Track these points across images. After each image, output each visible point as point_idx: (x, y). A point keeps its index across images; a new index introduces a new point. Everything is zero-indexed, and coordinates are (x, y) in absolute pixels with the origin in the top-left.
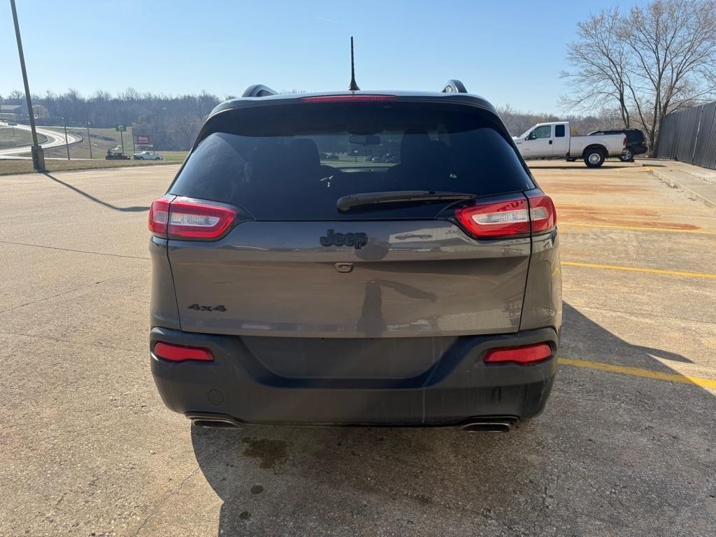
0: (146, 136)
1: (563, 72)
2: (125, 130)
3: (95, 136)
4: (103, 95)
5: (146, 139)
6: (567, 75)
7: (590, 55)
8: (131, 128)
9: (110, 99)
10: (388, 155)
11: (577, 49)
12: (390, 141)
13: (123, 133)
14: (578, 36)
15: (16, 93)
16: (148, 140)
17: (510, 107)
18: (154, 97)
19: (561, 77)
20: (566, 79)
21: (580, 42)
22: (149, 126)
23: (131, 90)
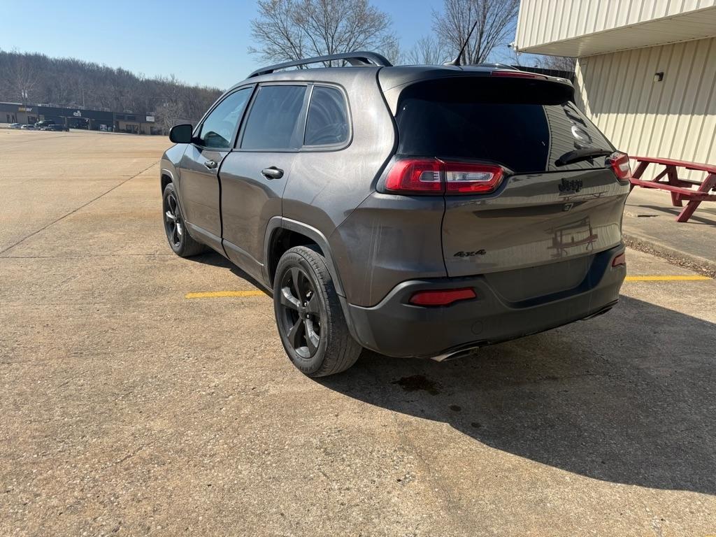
1: (251, 49)
6: (255, 51)
7: (272, 34)
10: (40, 122)
11: (259, 26)
12: (40, 105)
14: (259, 14)
17: (176, 78)
19: (250, 53)
20: (253, 55)
21: (262, 20)
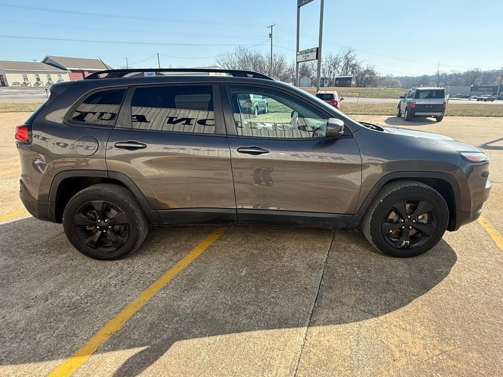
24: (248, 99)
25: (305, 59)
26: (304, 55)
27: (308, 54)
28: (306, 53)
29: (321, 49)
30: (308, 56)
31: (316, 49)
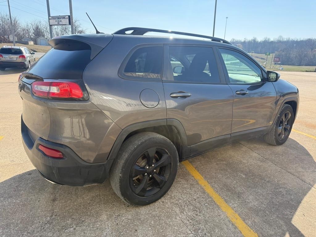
0: (278, 58)
2: (269, 55)
3: (258, 57)
4: (267, 40)
5: (278, 59)
8: (275, 54)
9: (269, 41)
13: (268, 56)
15: (233, 39)
16: (279, 60)
18: (291, 40)
22: (283, 53)
23: (281, 37)
24: (21, 55)
25: (58, 23)
26: (57, 20)
27: (60, 20)
28: (59, 18)
29: (72, 17)
30: (61, 21)
31: (68, 17)
